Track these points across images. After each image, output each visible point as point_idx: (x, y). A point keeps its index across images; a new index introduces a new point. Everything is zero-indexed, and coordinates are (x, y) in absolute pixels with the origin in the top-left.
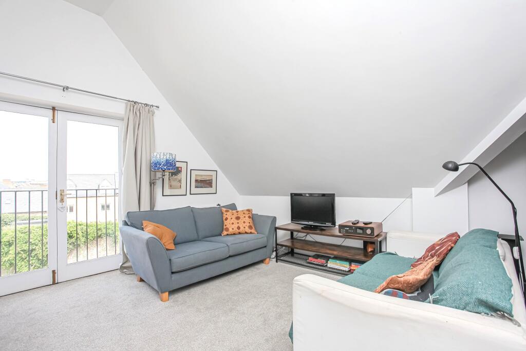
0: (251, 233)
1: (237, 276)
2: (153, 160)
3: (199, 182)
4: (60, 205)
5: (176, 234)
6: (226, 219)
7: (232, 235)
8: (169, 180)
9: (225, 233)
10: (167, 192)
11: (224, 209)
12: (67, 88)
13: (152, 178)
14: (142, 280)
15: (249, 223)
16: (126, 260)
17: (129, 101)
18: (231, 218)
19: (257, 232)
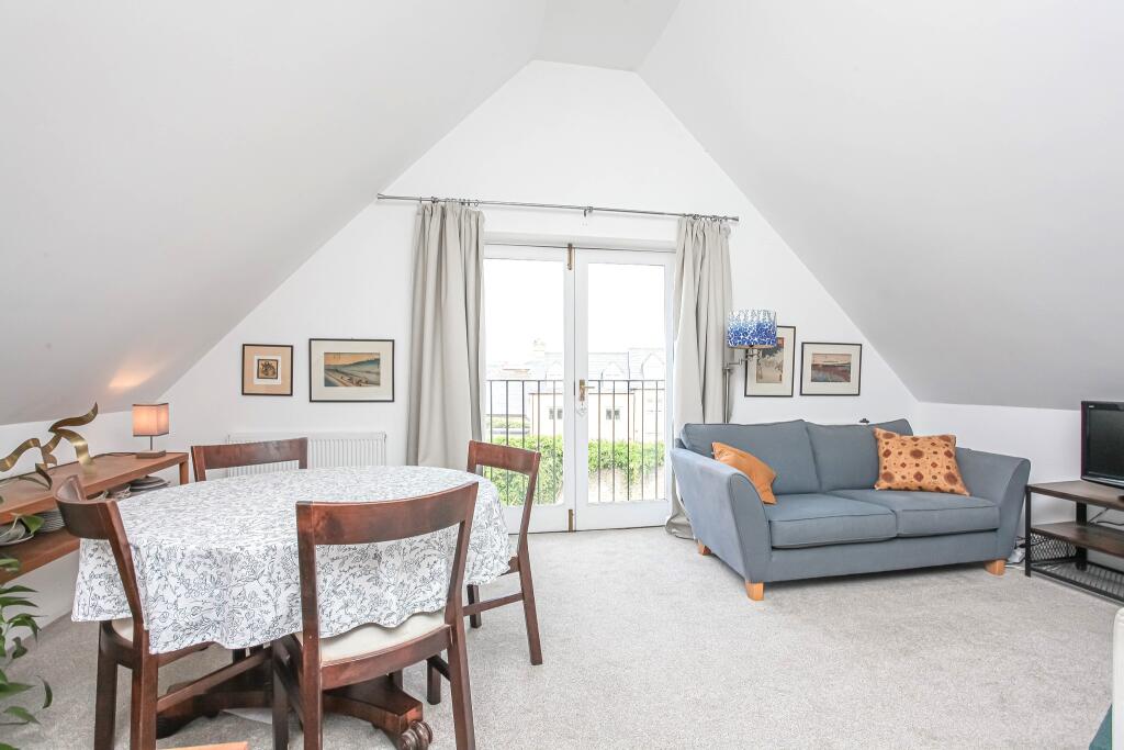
0: (952, 492)
1: (914, 585)
2: (732, 325)
3: (819, 370)
4: (579, 403)
5: (774, 473)
6: (887, 454)
7: (900, 490)
8: (758, 364)
9: (883, 484)
10: (754, 388)
11: (880, 432)
12: (591, 209)
13: (728, 360)
14: (707, 552)
15: (948, 468)
16: (678, 512)
17: (685, 215)
18: (900, 453)
19: (968, 489)
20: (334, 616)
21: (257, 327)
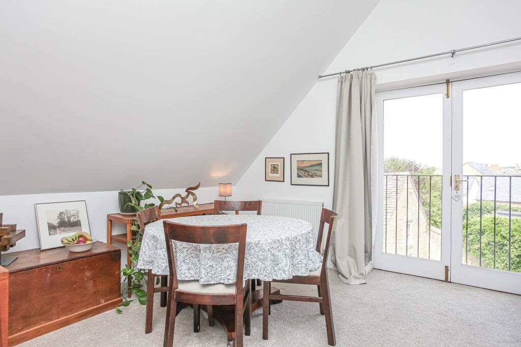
4: (454, 192)
12: (454, 52)
20: (182, 272)
21: (271, 150)
